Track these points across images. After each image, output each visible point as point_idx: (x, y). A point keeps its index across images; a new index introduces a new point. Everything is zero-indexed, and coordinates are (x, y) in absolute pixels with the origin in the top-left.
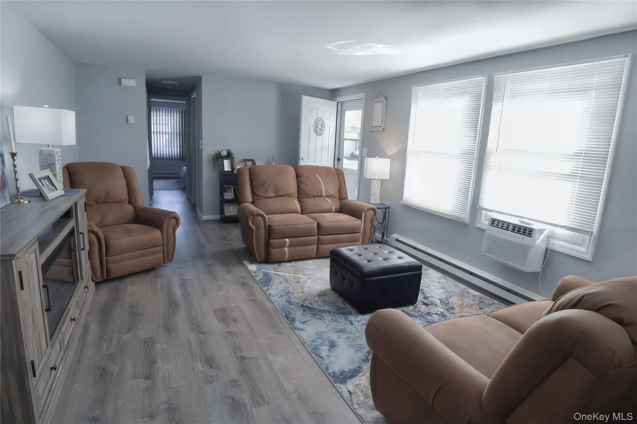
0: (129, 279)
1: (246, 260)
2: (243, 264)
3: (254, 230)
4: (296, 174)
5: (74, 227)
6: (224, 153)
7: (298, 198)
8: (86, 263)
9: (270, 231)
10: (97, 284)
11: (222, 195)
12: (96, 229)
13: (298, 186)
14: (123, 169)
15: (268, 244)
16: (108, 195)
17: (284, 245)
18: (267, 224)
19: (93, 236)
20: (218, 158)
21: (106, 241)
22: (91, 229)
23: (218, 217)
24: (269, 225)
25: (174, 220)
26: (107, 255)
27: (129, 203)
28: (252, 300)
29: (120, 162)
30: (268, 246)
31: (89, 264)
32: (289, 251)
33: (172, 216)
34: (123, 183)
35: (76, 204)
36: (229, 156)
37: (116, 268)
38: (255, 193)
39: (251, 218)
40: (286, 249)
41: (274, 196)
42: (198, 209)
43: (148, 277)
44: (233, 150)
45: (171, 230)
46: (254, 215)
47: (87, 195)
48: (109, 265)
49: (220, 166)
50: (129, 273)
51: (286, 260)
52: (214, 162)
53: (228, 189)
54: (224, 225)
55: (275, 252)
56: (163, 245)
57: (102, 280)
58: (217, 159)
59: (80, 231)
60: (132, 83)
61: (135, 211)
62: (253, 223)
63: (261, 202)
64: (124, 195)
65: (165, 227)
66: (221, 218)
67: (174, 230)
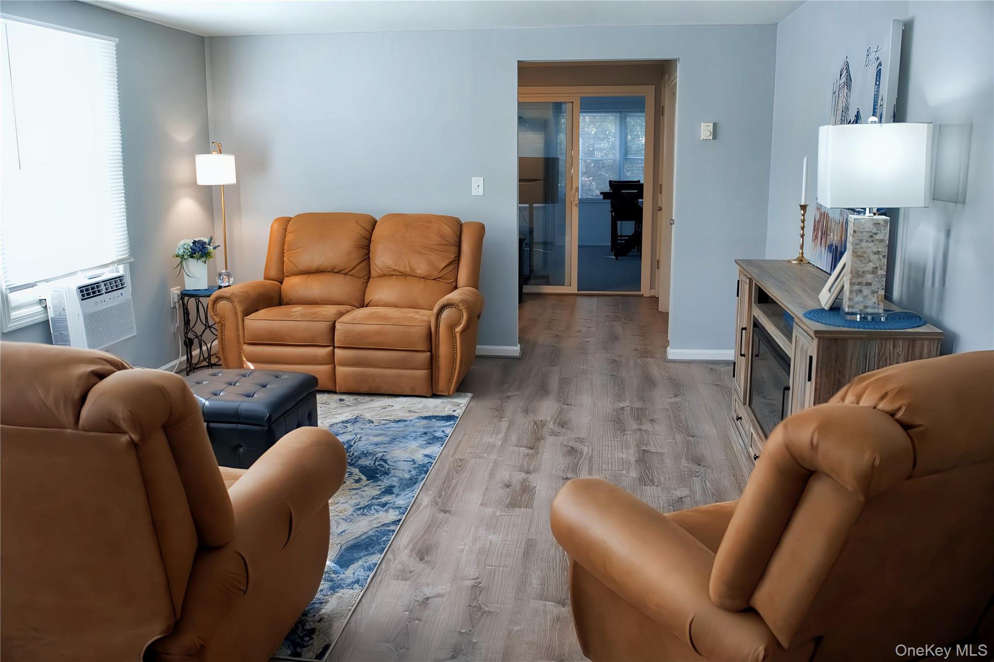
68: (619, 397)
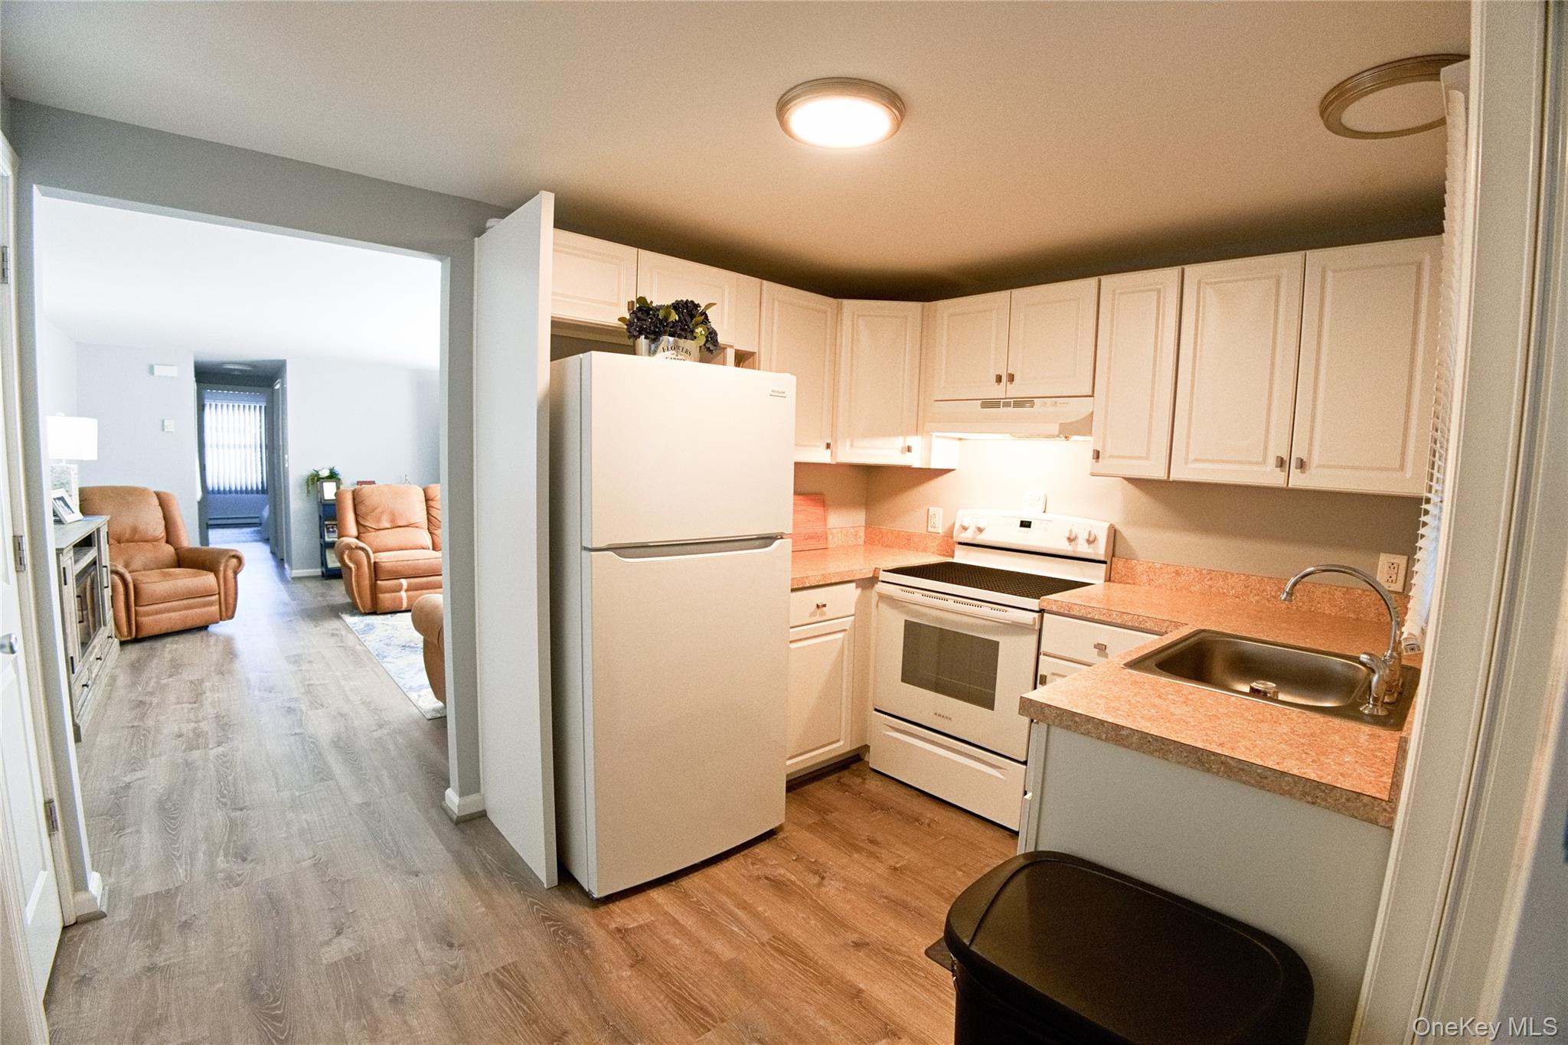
0: (169, 639)
1: (346, 613)
2: (340, 618)
3: (353, 569)
4: (425, 496)
5: (95, 557)
6: (325, 473)
7: (428, 529)
8: (109, 610)
9: (376, 569)
10: (123, 643)
11: (322, 536)
12: (121, 569)
13: (428, 513)
14: (158, 495)
15: (375, 589)
16: (135, 530)
17: (399, 589)
18: (372, 561)
19: (116, 578)
20: (315, 481)
21: (135, 586)
22: (114, 568)
23: (318, 571)
24: (375, 562)
25: (234, 561)
26: (136, 605)
27: (167, 542)
28: (340, 646)
29: (154, 487)
30: (374, 590)
31: (111, 612)
32: (409, 598)
33: (232, 553)
34: (160, 514)
35: (98, 530)
36: (333, 476)
37: (151, 622)
38: (361, 524)
39: (347, 551)
40: (403, 594)
41: (389, 527)
42: (286, 566)
43: (198, 636)
44: (337, 469)
45: (230, 574)
46: (352, 548)
47: (109, 523)
48: (139, 618)
49: (318, 492)
50: (169, 631)
51: (403, 609)
52: (308, 486)
53: (333, 528)
54: (328, 581)
55: (386, 598)
56: (219, 593)
57: (129, 638)
58: (313, 483)
59: (104, 564)
60: (173, 372)
61: (177, 554)
62: (350, 559)
63: (371, 536)
64: (160, 531)
65: (222, 569)
66: (323, 572)
67: (236, 573)
68: (225, 763)
